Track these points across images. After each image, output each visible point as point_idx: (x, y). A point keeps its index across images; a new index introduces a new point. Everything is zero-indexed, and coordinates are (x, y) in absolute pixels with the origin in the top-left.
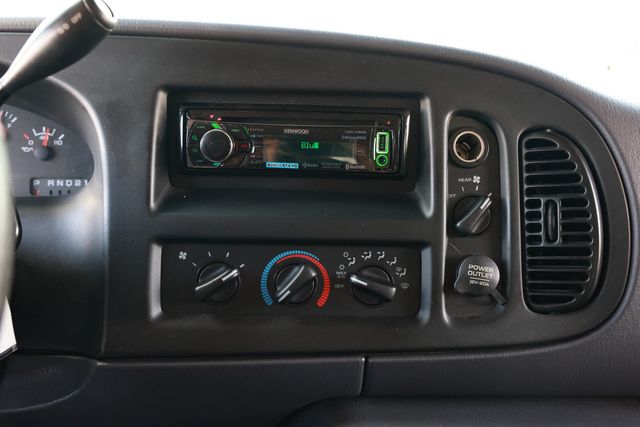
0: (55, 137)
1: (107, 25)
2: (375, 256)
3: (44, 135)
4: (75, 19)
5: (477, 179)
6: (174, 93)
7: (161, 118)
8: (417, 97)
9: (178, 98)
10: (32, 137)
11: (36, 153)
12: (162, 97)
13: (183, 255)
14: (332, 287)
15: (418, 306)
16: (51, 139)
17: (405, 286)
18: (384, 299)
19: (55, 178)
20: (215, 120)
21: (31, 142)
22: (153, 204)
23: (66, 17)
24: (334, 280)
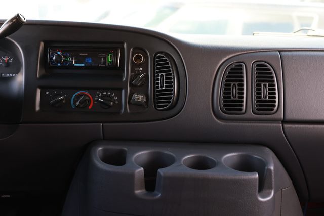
0: (10, 59)
1: (23, 22)
2: (107, 93)
3: (6, 59)
4: (14, 21)
5: (141, 69)
6: (46, 43)
7: (42, 50)
8: (123, 43)
9: (48, 44)
10: (2, 59)
11: (3, 65)
12: (42, 44)
13: (47, 93)
14: (93, 102)
15: (121, 109)
16: (8, 60)
17: (117, 102)
18: (110, 106)
19: (9, 73)
20: (58, 51)
21: (1, 61)
22: (38, 76)
23: (12, 20)
24: (94, 100)
